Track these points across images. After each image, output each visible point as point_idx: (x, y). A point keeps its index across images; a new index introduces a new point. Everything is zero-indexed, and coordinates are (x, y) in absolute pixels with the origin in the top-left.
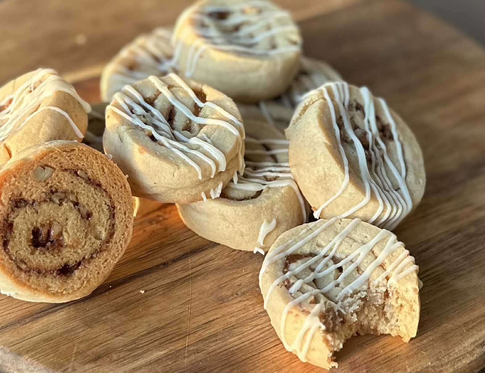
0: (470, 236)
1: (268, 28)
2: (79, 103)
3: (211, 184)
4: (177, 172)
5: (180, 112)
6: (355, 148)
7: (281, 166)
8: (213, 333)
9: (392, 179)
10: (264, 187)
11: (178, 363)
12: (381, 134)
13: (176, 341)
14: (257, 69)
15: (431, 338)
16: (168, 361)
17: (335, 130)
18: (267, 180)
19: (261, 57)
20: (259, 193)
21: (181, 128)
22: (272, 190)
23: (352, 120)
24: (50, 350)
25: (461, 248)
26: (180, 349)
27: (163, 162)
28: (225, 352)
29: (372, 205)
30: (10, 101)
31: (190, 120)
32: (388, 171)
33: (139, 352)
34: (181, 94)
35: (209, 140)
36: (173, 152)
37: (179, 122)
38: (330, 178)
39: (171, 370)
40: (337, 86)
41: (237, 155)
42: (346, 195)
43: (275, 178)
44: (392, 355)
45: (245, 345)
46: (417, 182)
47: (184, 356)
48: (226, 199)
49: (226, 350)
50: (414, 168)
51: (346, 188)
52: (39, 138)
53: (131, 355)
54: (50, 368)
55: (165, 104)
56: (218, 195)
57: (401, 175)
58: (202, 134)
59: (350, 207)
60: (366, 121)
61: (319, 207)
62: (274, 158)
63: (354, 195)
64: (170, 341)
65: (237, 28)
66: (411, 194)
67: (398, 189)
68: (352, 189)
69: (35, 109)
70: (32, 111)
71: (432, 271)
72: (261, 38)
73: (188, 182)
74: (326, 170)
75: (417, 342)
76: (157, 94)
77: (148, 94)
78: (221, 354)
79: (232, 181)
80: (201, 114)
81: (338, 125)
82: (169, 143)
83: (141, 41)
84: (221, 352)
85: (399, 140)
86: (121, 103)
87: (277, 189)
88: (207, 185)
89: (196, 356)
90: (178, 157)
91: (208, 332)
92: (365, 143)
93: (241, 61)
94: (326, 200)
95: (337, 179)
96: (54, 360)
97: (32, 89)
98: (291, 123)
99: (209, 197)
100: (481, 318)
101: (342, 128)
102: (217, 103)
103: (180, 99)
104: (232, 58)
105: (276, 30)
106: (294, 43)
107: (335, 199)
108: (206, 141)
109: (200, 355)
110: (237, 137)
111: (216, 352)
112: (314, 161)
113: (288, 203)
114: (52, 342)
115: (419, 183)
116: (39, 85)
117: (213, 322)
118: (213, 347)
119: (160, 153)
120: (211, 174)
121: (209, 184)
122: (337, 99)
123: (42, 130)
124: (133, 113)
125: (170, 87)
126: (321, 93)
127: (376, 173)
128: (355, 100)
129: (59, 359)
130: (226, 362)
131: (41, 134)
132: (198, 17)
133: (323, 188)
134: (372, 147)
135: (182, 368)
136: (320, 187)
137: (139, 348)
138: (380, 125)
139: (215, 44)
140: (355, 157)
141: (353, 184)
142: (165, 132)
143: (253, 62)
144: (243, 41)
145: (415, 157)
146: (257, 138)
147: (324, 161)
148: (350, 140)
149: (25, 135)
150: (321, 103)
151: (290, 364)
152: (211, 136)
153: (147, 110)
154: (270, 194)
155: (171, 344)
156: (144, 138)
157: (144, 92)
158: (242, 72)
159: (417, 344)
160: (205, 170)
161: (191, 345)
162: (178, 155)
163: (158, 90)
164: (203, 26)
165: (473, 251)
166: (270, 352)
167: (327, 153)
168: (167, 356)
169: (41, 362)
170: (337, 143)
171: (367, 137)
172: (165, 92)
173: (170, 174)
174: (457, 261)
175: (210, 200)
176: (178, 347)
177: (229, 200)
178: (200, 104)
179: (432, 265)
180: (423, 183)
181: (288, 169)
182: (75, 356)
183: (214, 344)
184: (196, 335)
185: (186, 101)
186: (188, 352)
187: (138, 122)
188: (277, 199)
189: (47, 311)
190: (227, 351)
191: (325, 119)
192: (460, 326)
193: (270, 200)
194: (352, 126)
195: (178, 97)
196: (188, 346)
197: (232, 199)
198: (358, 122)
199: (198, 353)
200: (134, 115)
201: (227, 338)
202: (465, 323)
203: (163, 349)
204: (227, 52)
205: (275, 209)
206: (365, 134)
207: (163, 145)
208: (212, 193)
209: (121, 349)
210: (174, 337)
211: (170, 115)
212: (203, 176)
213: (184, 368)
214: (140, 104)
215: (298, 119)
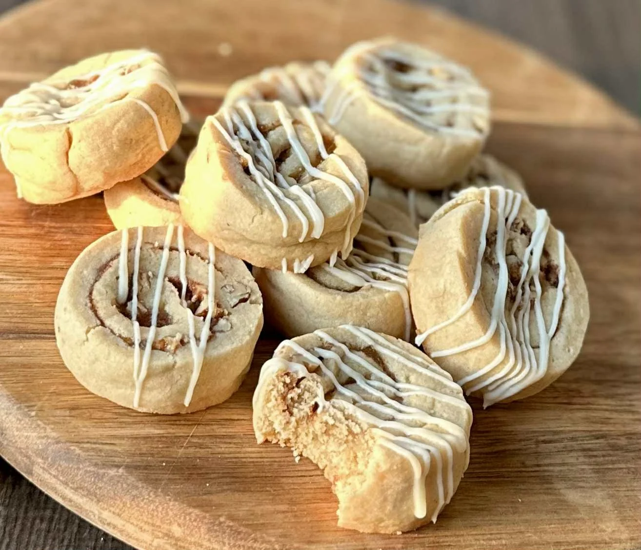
0: (614, 448)
1: (454, 100)
2: (176, 106)
3: (298, 252)
4: (258, 217)
5: (296, 155)
6: (498, 274)
7: (399, 268)
8: (231, 434)
9: (534, 333)
10: (366, 284)
11: (171, 449)
12: (543, 274)
13: (180, 425)
14: (416, 142)
15: (504, 542)
16: (160, 443)
17: (480, 243)
18: (375, 278)
19: (427, 129)
20: (357, 289)
21: (289, 173)
22: (375, 290)
23: (510, 242)
24: (22, 378)
25: (595, 456)
26: (180, 436)
27: (245, 199)
28: (234, 460)
29: (491, 348)
30: (96, 78)
31: (304, 169)
32: (532, 321)
33: (129, 420)
34: (305, 135)
35: (313, 195)
36: (263, 193)
37: (289, 165)
38: (449, 296)
39: (157, 454)
40: (507, 195)
41: (344, 230)
42: (461, 325)
43: (386, 279)
44: (443, 542)
45: (263, 461)
46: (567, 348)
47: (182, 445)
48: (311, 280)
49: (238, 458)
50: (569, 331)
51: (465, 314)
52: (111, 133)
53: (118, 420)
54: (13, 397)
55: (281, 138)
56: (303, 271)
57: (547, 332)
58: (309, 186)
59: (462, 342)
60: (528, 250)
61: (424, 332)
62: (396, 257)
63: (472, 328)
64: (172, 422)
65: (414, 89)
66: (551, 359)
67: (536, 347)
68: (471, 318)
69: (120, 97)
70: (115, 98)
71: (546, 468)
72: (440, 110)
73: (268, 236)
74: (448, 285)
75: (484, 540)
76: (276, 124)
77: (264, 120)
78: (228, 460)
79: (328, 262)
80: (320, 166)
81: (487, 239)
82: (263, 182)
83: (293, 68)
84: (228, 458)
85: (563, 290)
86: (227, 118)
87: (380, 291)
88: (293, 252)
89: (196, 450)
90: (267, 200)
91: (224, 430)
92: (515, 275)
93: (399, 124)
94: (435, 324)
95: (457, 300)
96: (22, 391)
97: (126, 72)
98: (432, 219)
99: (290, 269)
100: (582, 544)
101: (492, 246)
102: (345, 159)
103: (302, 141)
104: (390, 118)
105: (462, 107)
106: (480, 130)
107: (446, 326)
108: (310, 195)
109: (202, 452)
110: (349, 203)
111: (224, 456)
112: (437, 270)
113: (389, 314)
114: (29, 370)
115: (569, 351)
116: (136, 69)
117: (236, 422)
118: (223, 448)
119: (247, 187)
120: (299, 236)
121: (296, 251)
122: (500, 210)
123: (119, 125)
124: (236, 134)
125: (295, 122)
126: (482, 194)
127: (516, 317)
128: (524, 221)
129: (29, 392)
130: (231, 471)
131: (116, 129)
132: (369, 57)
133: (437, 307)
134: (524, 284)
135: (173, 458)
136: (433, 305)
137: (131, 416)
138: (545, 262)
139: (376, 94)
140: (493, 285)
141: (474, 313)
142: (265, 168)
143: (414, 132)
144: (414, 105)
145: (578, 320)
146: (384, 227)
147: (449, 272)
148: (496, 263)
149: (96, 125)
150: (476, 205)
151: (308, 504)
152: (319, 191)
153: (255, 138)
154: (370, 293)
155: (172, 427)
156: (235, 165)
157: (261, 117)
158: (397, 140)
159: (482, 542)
160: (294, 228)
161: (195, 436)
162: (267, 198)
163: (278, 121)
164: (371, 69)
165: (610, 466)
166: (290, 481)
167: (457, 264)
168: (160, 437)
169: (6, 387)
170: (476, 259)
171: (520, 270)
172: (287, 126)
173: (249, 217)
174: (583, 469)
175: (291, 273)
176: (179, 433)
177: (314, 282)
178: (324, 154)
179: (547, 461)
180: (574, 354)
181: (405, 274)
182: (49, 396)
183: (225, 446)
184: (208, 428)
185: (308, 145)
186: (189, 442)
187: (236, 145)
188: (376, 302)
189: (39, 335)
190: (237, 460)
191: (472, 225)
192: (548, 543)
193: (366, 299)
194: (507, 248)
195: (301, 137)
196: (191, 436)
197: (321, 283)
198: (518, 247)
199: (200, 448)
200: (236, 137)
201: (244, 445)
202: (557, 542)
203: (158, 428)
204: (386, 108)
205: (368, 314)
206: (520, 264)
207: (255, 181)
208: (296, 265)
209: (109, 408)
210: (180, 420)
211: (282, 155)
212: (289, 234)
213: (176, 458)
214: (249, 129)
215: (440, 217)
